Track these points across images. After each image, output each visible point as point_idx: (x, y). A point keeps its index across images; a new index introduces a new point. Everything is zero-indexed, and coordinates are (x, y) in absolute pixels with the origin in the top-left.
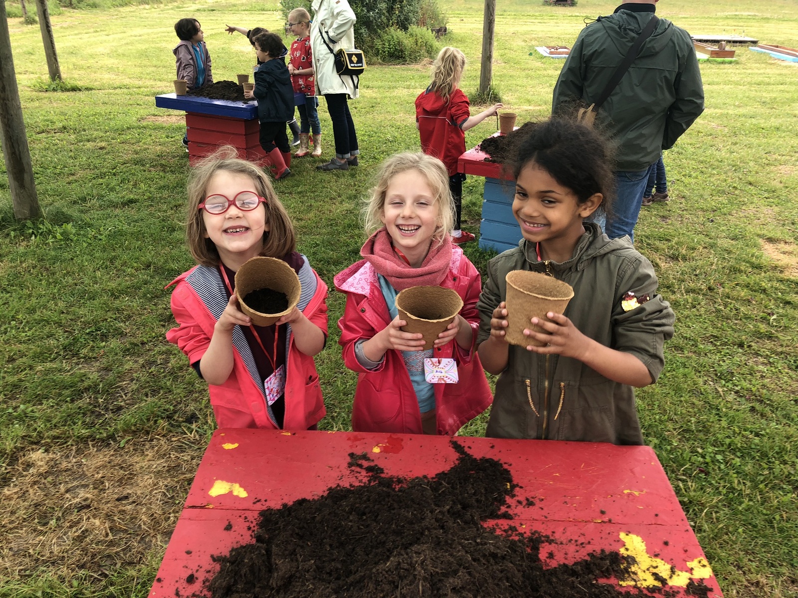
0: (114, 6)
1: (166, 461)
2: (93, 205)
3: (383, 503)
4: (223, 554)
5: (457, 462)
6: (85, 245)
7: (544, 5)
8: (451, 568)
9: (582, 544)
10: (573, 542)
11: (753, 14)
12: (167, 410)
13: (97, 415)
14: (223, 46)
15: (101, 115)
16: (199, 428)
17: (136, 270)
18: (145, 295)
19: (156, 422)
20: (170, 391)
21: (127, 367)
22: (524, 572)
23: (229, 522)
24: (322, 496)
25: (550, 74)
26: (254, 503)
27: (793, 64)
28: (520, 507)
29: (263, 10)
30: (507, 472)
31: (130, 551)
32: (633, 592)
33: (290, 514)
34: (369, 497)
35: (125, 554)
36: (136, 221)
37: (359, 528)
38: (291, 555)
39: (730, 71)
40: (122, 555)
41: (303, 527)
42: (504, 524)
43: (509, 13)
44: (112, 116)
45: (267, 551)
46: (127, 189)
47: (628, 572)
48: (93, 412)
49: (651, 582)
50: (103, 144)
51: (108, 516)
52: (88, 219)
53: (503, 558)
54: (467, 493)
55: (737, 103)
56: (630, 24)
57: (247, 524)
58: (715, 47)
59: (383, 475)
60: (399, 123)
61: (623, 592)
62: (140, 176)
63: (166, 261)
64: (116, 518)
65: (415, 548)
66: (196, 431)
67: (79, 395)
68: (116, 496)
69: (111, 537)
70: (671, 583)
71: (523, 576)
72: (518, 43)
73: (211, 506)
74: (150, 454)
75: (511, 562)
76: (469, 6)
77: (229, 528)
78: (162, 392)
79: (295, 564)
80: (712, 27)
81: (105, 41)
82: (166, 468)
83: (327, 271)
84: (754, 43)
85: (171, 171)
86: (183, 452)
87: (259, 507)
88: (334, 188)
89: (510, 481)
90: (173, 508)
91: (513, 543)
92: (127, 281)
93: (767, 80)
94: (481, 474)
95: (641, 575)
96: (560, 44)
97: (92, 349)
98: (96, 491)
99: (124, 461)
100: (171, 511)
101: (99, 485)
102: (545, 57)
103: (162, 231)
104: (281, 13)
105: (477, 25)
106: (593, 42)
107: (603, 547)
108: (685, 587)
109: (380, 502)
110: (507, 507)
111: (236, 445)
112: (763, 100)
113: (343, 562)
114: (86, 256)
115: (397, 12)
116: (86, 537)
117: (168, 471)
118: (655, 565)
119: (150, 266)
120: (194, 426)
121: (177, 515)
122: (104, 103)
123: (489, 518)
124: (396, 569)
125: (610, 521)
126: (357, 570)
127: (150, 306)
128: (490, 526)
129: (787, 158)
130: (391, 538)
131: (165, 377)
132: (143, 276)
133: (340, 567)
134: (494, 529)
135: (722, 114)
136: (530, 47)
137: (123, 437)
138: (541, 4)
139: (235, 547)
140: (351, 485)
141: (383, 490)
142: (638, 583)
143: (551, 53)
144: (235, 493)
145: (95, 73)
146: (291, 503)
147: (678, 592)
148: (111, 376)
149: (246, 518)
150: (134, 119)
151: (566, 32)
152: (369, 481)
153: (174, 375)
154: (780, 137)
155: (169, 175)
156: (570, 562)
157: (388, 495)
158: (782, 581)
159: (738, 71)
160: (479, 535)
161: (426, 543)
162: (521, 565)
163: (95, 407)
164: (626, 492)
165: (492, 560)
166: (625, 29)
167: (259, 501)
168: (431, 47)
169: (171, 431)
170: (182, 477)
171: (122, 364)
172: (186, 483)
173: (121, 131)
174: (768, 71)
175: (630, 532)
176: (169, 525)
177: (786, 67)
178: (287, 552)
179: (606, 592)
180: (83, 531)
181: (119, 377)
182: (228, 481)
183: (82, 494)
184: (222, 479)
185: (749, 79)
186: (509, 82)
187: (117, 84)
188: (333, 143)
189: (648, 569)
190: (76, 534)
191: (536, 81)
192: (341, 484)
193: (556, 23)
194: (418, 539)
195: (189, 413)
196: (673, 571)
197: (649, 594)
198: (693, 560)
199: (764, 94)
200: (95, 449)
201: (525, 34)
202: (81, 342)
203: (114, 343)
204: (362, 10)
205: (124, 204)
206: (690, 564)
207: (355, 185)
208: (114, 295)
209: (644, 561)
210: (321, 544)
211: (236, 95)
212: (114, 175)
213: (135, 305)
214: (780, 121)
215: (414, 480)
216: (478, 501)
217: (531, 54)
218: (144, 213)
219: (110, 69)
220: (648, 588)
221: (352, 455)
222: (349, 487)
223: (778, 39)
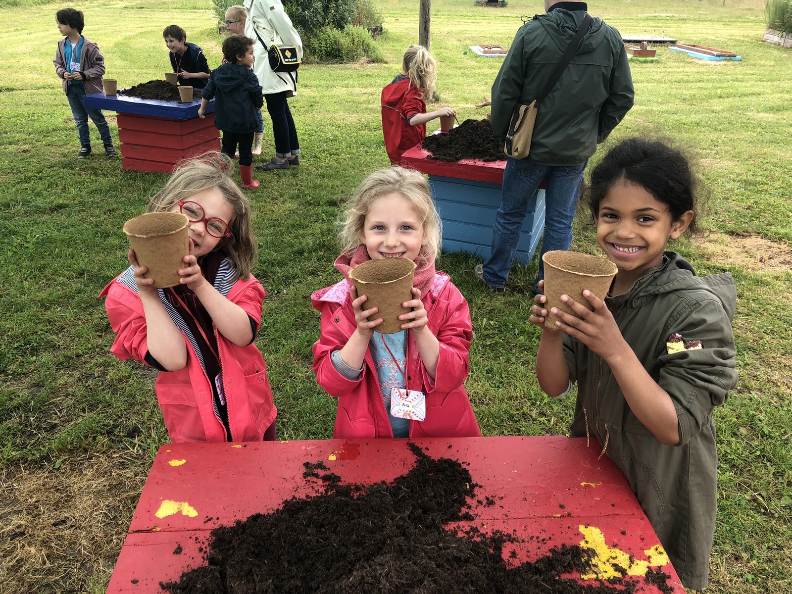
0: (35, 3)
1: (107, 480)
2: (18, 211)
3: (342, 513)
4: (173, 581)
5: (415, 465)
6: (10, 254)
7: (476, 5)
8: (415, 577)
9: (543, 540)
10: (534, 539)
11: (671, 15)
12: (106, 426)
13: (29, 435)
14: (153, 45)
15: (23, 115)
16: (142, 442)
17: (69, 279)
18: (79, 305)
19: (94, 438)
20: (109, 406)
21: (61, 381)
22: (488, 574)
23: (179, 545)
24: (278, 510)
25: (485, 73)
26: (205, 522)
27: (709, 62)
28: (481, 508)
29: (195, 8)
30: (466, 471)
31: (70, 578)
32: (596, 584)
33: (244, 532)
34: (327, 508)
35: (65, 582)
36: (66, 227)
37: (318, 542)
38: (247, 576)
39: (652, 69)
40: (62, 584)
41: (259, 544)
42: (465, 525)
43: (442, 13)
44: (36, 117)
45: (220, 574)
46: (55, 193)
47: (589, 566)
48: (24, 432)
49: (612, 573)
50: (27, 147)
51: (45, 543)
52: (12, 226)
53: (467, 561)
54: (427, 496)
55: (660, 100)
56: (566, 23)
57: (199, 545)
58: (637, 47)
59: (340, 484)
60: (339, 122)
61: (586, 586)
62: (69, 180)
63: (101, 268)
64: (53, 545)
65: (379, 559)
66: (139, 445)
67: (8, 414)
68: (52, 521)
69: (48, 565)
70: (630, 573)
71: (487, 578)
72: (452, 43)
73: (158, 529)
74: (89, 473)
75: (475, 565)
76: (404, 6)
77: (178, 551)
78: (100, 406)
79: (251, 585)
80: (633, 28)
81: (27, 40)
82: (107, 487)
83: (271, 273)
84: (673, 43)
85: (104, 174)
86: (124, 468)
87: (211, 525)
88: (276, 188)
89: (470, 481)
90: (117, 529)
91: (476, 544)
92: (58, 290)
93: (686, 78)
94: (441, 476)
95: (602, 567)
96: (493, 44)
97: (22, 364)
98: (30, 517)
99: (60, 483)
100: (114, 533)
101: (33, 510)
102: (479, 56)
103: (95, 236)
104: (214, 11)
105: (413, 24)
106: (533, 40)
107: (564, 541)
108: (644, 576)
109: (339, 512)
110: (467, 508)
111: (184, 461)
112: (683, 97)
113: (303, 578)
114: (11, 266)
115: (333, 11)
116: (21, 566)
117: (109, 490)
118: (614, 555)
119: (83, 274)
120: (136, 441)
121: (120, 536)
122: (27, 104)
123: (451, 521)
124: (360, 583)
125: (569, 515)
126: (318, 587)
127: (84, 316)
128: (452, 528)
129: (708, 151)
130: (352, 550)
131: (103, 390)
132: (76, 285)
133: (300, 585)
134: (456, 532)
135: (647, 111)
136: (464, 46)
137: (58, 458)
138: (473, 4)
139: (186, 571)
140: (307, 496)
141: (341, 500)
142: (599, 575)
143: (485, 52)
144: (184, 513)
145: (16, 73)
146: (245, 520)
147: (638, 582)
148: (43, 393)
149: (197, 539)
150: (60, 120)
151: (498, 32)
152: (326, 491)
153: (112, 387)
154: (700, 132)
155: (101, 178)
156: (533, 560)
157: (347, 505)
158: (726, 559)
159: (659, 70)
160: (441, 540)
161: (389, 552)
162: (485, 567)
163: (26, 426)
164: (583, 484)
165: (455, 565)
166: (563, 27)
167: (210, 520)
168: (368, 46)
169: (111, 447)
170: (125, 495)
171: (55, 379)
172: (130, 501)
173: (46, 133)
174: (687, 69)
175: (588, 525)
176: (112, 548)
177: (703, 65)
178: (243, 573)
179: (569, 588)
180: (17, 560)
181: (53, 393)
182: (176, 500)
183: (15, 520)
184: (170, 499)
185: (670, 78)
186: (446, 81)
187: (41, 84)
188: (273, 143)
189: (608, 561)
190: (11, 564)
191: (472, 80)
192: (297, 495)
193: (489, 23)
194: (381, 549)
195: (131, 427)
196: (632, 561)
197: (611, 586)
198: (649, 549)
199: (684, 92)
200: (28, 472)
201: (460, 33)
202: (9, 358)
203: (46, 357)
204: (297, 9)
205: (53, 210)
206: (647, 553)
207: (297, 184)
208: (45, 305)
209: (604, 552)
210: (278, 561)
211: (170, 95)
212: (41, 179)
213: (68, 315)
214: (700, 116)
215: (372, 486)
216: (438, 504)
217: (465, 53)
218: (75, 218)
219: (32, 69)
220: (609, 580)
221: (307, 465)
222: (305, 498)
223: (695, 39)
